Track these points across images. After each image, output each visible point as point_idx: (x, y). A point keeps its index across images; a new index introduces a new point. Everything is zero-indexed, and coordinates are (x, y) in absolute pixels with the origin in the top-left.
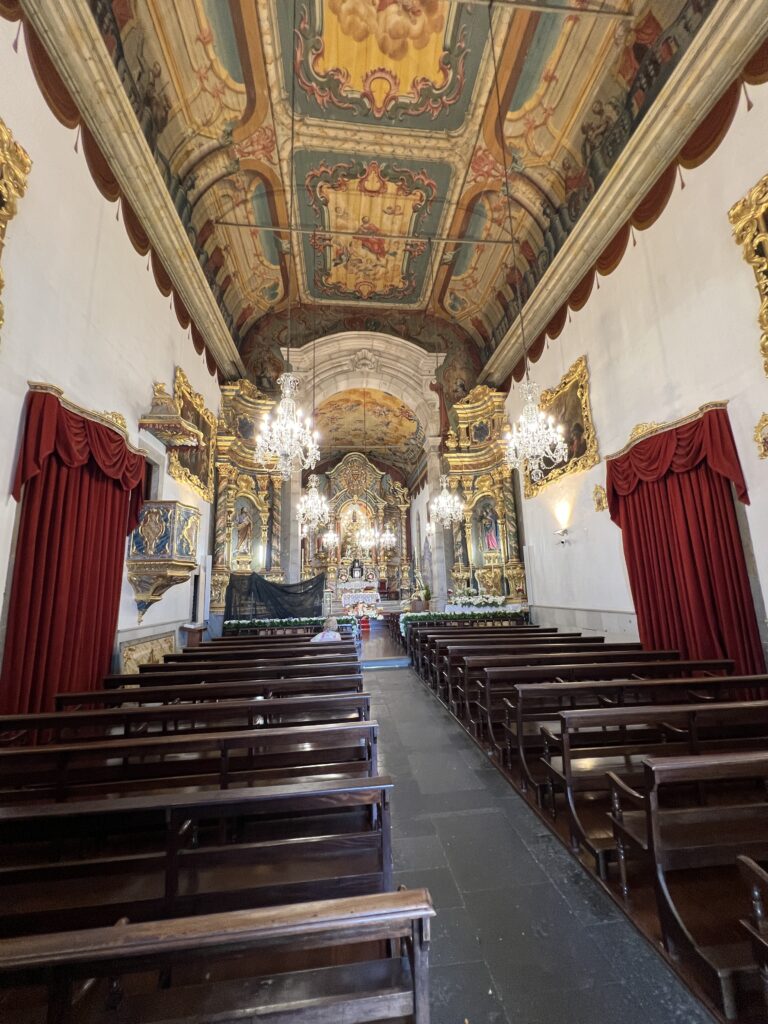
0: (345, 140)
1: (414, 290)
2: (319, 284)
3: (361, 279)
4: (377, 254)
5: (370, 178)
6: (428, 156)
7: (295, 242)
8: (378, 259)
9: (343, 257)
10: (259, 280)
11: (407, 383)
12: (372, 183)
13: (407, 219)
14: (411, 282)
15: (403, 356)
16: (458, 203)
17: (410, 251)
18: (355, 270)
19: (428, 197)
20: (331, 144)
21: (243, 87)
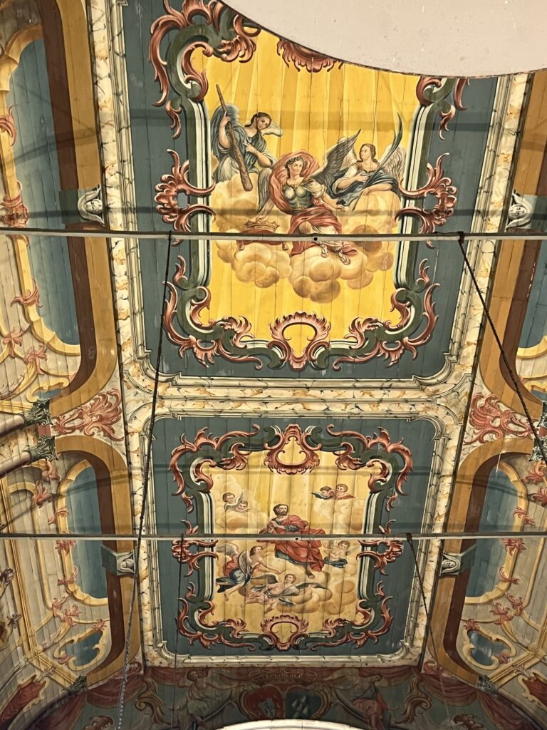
1: (388, 626)
2: (187, 626)
3: (275, 613)
4: (305, 565)
5: (286, 448)
6: (389, 412)
7: (143, 556)
8: (309, 574)
9: (237, 574)
12: (292, 453)
13: (361, 503)
14: (379, 612)
16: (455, 474)
17: (374, 559)
18: (262, 597)
19: (396, 468)
20: (218, 406)
21: (77, 349)
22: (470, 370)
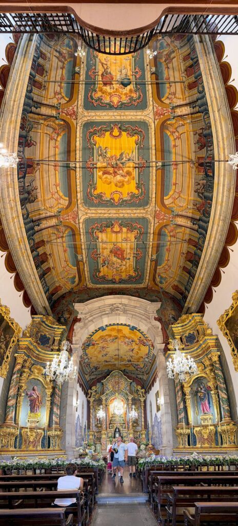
0: (105, 214)
1: (140, 276)
2: (95, 276)
3: (115, 273)
4: (121, 259)
5: (115, 227)
6: (137, 216)
7: (84, 257)
8: (122, 262)
9: (106, 262)
10: (66, 274)
11: (141, 318)
12: (116, 228)
13: (133, 242)
14: (138, 273)
15: (138, 306)
16: (153, 233)
17: (136, 257)
18: (112, 268)
19: (140, 232)
20: (99, 215)
21: (67, 199)
22: (154, 205)
